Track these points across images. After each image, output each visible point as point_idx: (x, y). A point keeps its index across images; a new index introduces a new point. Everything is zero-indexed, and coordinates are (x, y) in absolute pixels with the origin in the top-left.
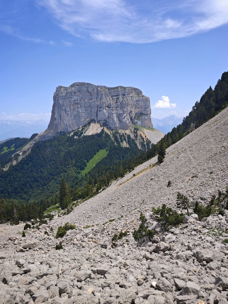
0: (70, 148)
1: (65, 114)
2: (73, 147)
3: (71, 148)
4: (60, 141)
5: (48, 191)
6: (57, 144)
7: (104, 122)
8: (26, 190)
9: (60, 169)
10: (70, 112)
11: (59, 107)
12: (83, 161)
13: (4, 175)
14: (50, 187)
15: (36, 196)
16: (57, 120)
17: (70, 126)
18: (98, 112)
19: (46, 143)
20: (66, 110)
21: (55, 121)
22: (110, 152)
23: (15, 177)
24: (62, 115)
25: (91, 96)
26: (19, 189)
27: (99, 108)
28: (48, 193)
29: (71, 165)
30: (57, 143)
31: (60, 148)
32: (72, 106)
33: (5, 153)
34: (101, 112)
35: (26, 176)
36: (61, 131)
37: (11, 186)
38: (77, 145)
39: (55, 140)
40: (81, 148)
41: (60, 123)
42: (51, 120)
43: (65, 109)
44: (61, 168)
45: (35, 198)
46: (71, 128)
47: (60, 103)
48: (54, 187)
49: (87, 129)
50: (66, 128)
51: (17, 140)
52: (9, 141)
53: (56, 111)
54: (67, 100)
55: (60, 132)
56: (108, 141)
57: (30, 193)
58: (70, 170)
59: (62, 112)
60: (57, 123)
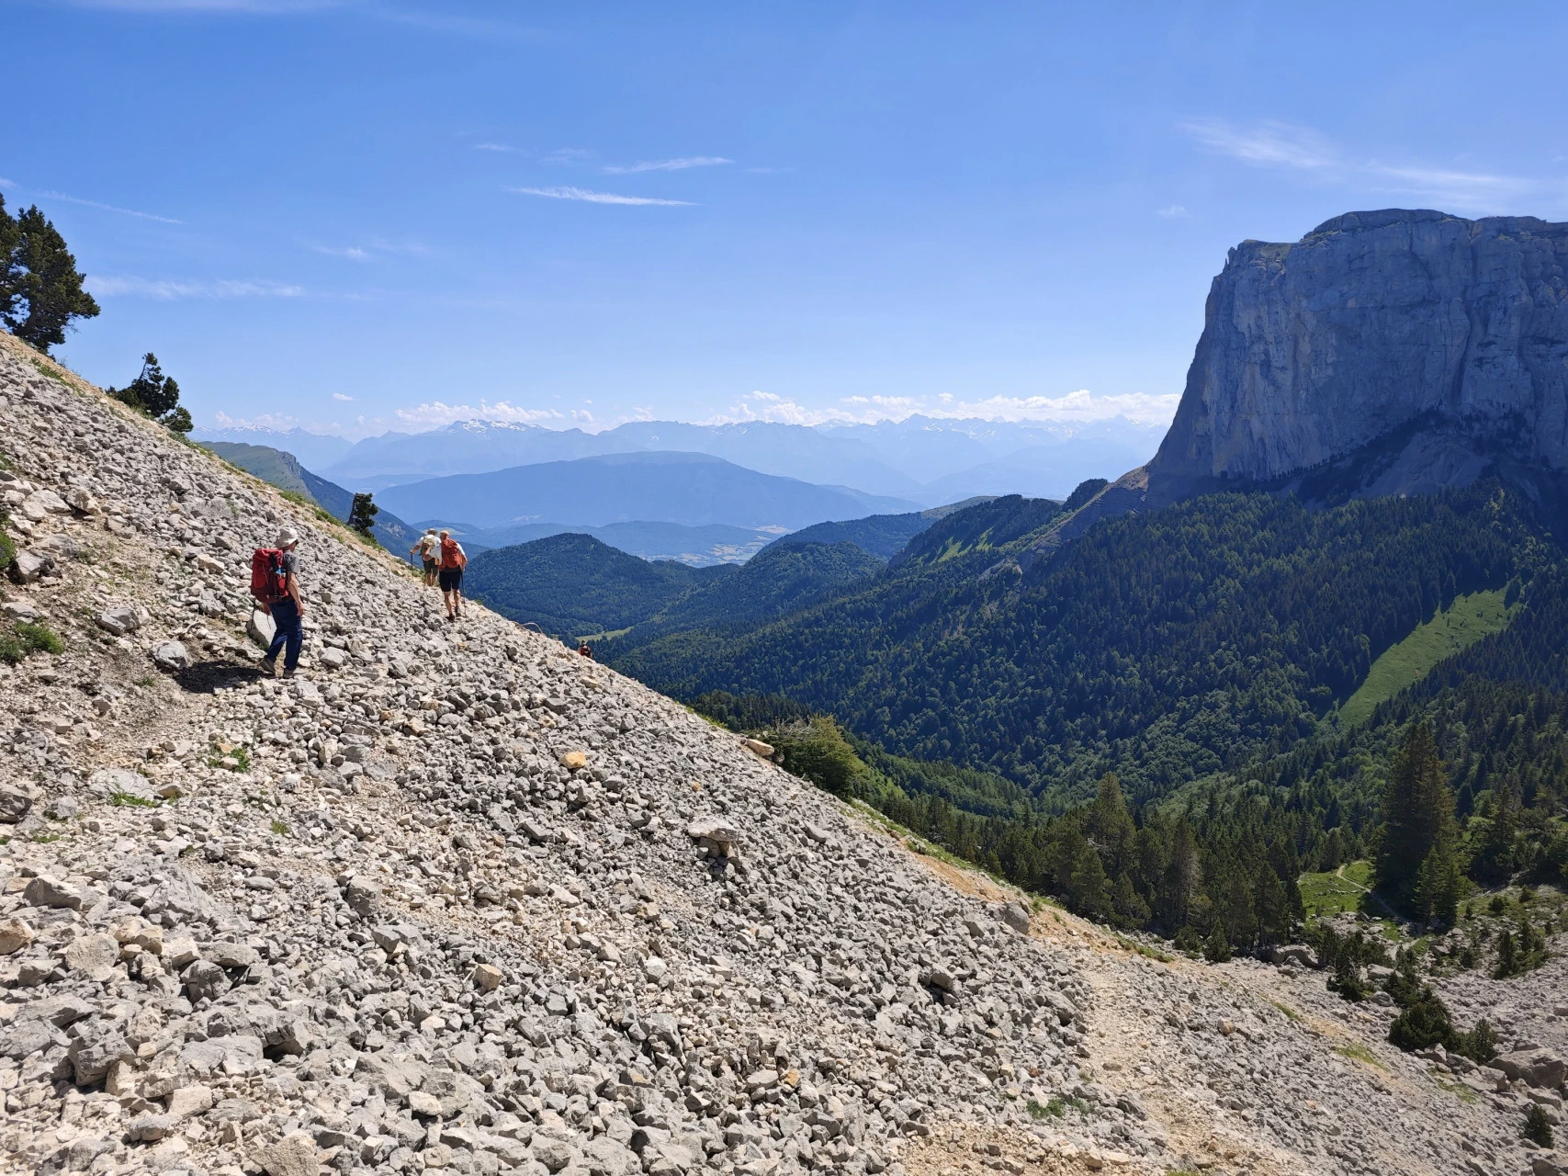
0: (1274, 560)
1: (1261, 384)
2: (1294, 557)
3: (1281, 564)
4: (1219, 523)
5: (1141, 766)
6: (1207, 537)
7: (1505, 427)
8: (1032, 741)
9: (1213, 664)
10: (1290, 374)
11: (1233, 345)
12: (1350, 638)
13: (944, 655)
14: (1152, 747)
15: (1081, 778)
16: (1212, 414)
17: (1281, 447)
18: (1470, 369)
19: (1149, 527)
20: (1266, 365)
21: (1201, 418)
22: (1533, 605)
23: (991, 670)
24: (1246, 386)
25: (1431, 278)
26: (1002, 728)
27: (1480, 345)
28: (1141, 775)
29: (1275, 653)
30: (1204, 528)
31: (1221, 555)
32: (1307, 338)
33: (954, 559)
34: (1486, 367)
35: (1041, 675)
36: (1225, 468)
37: (970, 708)
38: (1320, 546)
39: (1197, 516)
40: (1345, 568)
41: (1229, 431)
42: (1178, 413)
43: (1263, 357)
44: (1220, 664)
45: (1074, 787)
46: (1284, 455)
47: (1243, 327)
48: (1169, 754)
49: (1384, 461)
50: (1261, 454)
51: (1012, 504)
52: (976, 508)
53: (1213, 372)
54: (1282, 313)
55: (1224, 474)
56: (1518, 541)
57: (1053, 759)
58: (1266, 678)
59: (1247, 376)
60: (1213, 428)
